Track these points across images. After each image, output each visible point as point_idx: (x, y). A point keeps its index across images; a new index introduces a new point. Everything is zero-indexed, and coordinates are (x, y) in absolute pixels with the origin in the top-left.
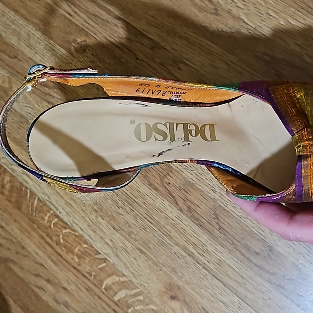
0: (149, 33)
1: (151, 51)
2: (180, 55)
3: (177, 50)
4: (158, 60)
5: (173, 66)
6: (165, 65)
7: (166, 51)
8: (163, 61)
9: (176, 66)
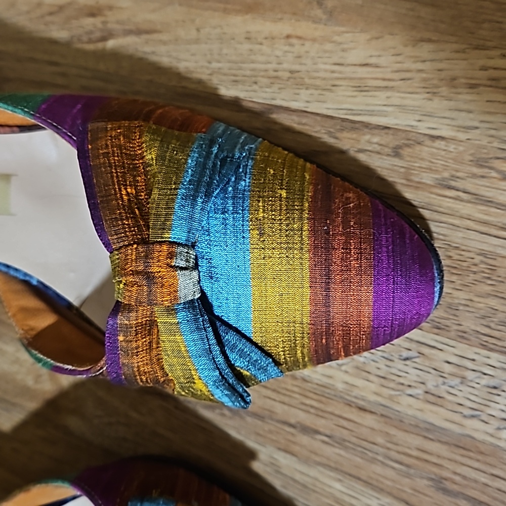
0: (371, 113)
1: (396, 161)
2: (492, 136)
3: (477, 128)
4: (427, 178)
5: (483, 177)
6: (453, 183)
7: (443, 143)
8: (446, 175)
9: (494, 174)
